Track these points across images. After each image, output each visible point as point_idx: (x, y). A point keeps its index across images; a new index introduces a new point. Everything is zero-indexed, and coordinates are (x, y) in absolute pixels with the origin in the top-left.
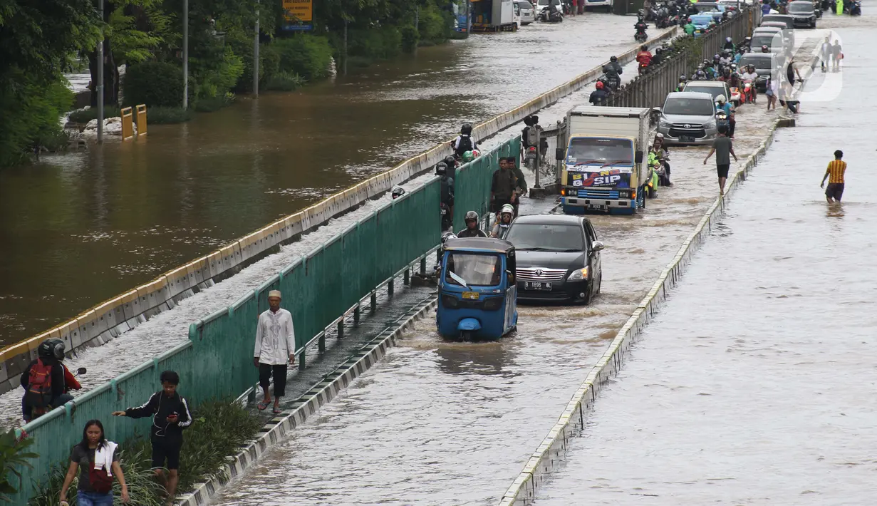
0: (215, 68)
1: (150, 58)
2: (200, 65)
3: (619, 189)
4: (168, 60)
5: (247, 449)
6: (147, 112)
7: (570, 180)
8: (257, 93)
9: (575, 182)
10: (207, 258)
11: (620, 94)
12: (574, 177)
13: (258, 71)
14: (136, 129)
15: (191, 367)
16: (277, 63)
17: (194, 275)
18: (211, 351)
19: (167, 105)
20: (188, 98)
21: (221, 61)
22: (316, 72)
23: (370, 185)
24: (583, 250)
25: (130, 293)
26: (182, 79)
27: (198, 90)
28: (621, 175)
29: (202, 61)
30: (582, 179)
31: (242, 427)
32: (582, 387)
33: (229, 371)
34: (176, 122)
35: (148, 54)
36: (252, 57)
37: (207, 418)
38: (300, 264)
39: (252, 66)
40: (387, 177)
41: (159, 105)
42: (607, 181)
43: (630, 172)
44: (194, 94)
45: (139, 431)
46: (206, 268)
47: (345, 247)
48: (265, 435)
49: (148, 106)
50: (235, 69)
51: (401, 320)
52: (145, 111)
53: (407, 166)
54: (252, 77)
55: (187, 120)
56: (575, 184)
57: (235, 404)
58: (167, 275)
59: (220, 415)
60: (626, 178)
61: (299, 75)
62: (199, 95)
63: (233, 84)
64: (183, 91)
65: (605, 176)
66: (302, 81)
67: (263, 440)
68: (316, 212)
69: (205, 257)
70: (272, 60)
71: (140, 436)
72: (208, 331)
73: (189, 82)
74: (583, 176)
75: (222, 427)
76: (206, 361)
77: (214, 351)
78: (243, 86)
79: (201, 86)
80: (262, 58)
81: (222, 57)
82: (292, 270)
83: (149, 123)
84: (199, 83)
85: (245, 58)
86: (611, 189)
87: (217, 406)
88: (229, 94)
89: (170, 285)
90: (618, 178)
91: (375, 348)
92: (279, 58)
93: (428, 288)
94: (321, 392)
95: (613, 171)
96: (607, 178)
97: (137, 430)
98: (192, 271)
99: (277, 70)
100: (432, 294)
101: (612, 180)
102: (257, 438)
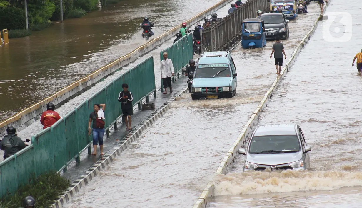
0: (41, 9)
1: (8, 6)
2: (33, 8)
3: (290, 10)
4: (17, 6)
5: (64, 196)
6: (8, 32)
7: (273, 9)
8: (62, 19)
9: (275, 9)
10: (41, 103)
11: (241, 9)
12: (274, 7)
13: (62, 9)
14: (4, 41)
15: (33, 157)
16: (72, 5)
17: (34, 112)
18: (43, 149)
19: (18, 28)
20: (28, 24)
21: (44, 5)
22: (91, 8)
23: (120, 62)
24: (283, 23)
25: (3, 123)
26: (24, 15)
27: (33, 20)
28: (290, 6)
29: (34, 6)
30: (277, 8)
31: (60, 185)
32: (227, 155)
33: (53, 158)
34: (23, 36)
35: (7, 4)
36: (59, 2)
37: (43, 182)
38: (85, 103)
39: (59, 6)
40: (128, 57)
41: (14, 29)
42: (285, 8)
43: (293, 4)
44: (31, 22)
45: (9, 191)
46: (40, 108)
47: (107, 93)
48: (72, 188)
49: (9, 30)
50: (51, 9)
51: (138, 127)
52: (7, 32)
53: (138, 51)
54: (60, 12)
55: (29, 35)
56: (274, 10)
57: (57, 175)
58: (21, 113)
59: (49, 180)
60: (292, 7)
61: (83, 9)
62: (34, 23)
63: (50, 15)
64: (25, 21)
65: (285, 6)
66: (84, 12)
67: (72, 191)
68: (94, 77)
69: (39, 103)
70: (69, 3)
71: (10, 193)
72: (41, 140)
73: (29, 17)
74: (277, 7)
75: (51, 186)
76: (41, 154)
77: (44, 149)
78: (55, 16)
79: (34, 18)
80: (64, 2)
81: (44, 3)
82: (82, 106)
83: (9, 38)
84: (33, 16)
85: (56, 3)
86: (287, 10)
87: (48, 176)
88: (49, 21)
89: (23, 117)
90: (289, 7)
91: (125, 142)
92: (73, 2)
93: (150, 111)
94: (99, 165)
95: (287, 5)
96: (285, 7)
97: (8, 190)
98: (33, 110)
99: (72, 8)
100: (153, 113)
101: (287, 8)
102: (68, 190)
